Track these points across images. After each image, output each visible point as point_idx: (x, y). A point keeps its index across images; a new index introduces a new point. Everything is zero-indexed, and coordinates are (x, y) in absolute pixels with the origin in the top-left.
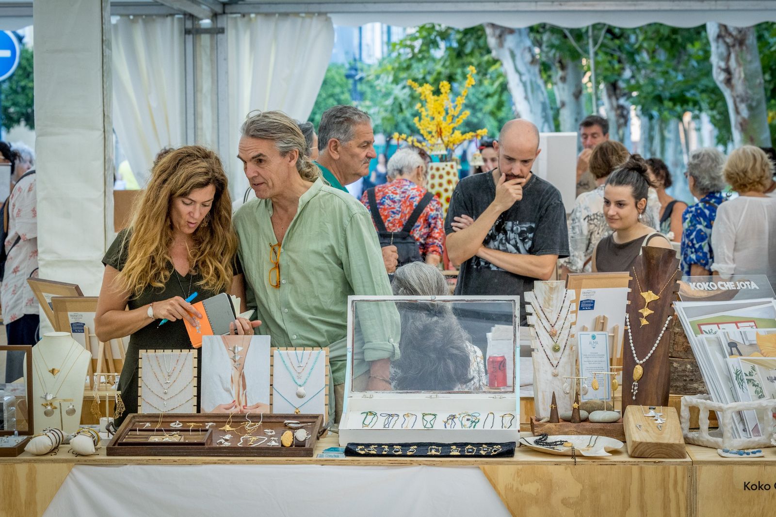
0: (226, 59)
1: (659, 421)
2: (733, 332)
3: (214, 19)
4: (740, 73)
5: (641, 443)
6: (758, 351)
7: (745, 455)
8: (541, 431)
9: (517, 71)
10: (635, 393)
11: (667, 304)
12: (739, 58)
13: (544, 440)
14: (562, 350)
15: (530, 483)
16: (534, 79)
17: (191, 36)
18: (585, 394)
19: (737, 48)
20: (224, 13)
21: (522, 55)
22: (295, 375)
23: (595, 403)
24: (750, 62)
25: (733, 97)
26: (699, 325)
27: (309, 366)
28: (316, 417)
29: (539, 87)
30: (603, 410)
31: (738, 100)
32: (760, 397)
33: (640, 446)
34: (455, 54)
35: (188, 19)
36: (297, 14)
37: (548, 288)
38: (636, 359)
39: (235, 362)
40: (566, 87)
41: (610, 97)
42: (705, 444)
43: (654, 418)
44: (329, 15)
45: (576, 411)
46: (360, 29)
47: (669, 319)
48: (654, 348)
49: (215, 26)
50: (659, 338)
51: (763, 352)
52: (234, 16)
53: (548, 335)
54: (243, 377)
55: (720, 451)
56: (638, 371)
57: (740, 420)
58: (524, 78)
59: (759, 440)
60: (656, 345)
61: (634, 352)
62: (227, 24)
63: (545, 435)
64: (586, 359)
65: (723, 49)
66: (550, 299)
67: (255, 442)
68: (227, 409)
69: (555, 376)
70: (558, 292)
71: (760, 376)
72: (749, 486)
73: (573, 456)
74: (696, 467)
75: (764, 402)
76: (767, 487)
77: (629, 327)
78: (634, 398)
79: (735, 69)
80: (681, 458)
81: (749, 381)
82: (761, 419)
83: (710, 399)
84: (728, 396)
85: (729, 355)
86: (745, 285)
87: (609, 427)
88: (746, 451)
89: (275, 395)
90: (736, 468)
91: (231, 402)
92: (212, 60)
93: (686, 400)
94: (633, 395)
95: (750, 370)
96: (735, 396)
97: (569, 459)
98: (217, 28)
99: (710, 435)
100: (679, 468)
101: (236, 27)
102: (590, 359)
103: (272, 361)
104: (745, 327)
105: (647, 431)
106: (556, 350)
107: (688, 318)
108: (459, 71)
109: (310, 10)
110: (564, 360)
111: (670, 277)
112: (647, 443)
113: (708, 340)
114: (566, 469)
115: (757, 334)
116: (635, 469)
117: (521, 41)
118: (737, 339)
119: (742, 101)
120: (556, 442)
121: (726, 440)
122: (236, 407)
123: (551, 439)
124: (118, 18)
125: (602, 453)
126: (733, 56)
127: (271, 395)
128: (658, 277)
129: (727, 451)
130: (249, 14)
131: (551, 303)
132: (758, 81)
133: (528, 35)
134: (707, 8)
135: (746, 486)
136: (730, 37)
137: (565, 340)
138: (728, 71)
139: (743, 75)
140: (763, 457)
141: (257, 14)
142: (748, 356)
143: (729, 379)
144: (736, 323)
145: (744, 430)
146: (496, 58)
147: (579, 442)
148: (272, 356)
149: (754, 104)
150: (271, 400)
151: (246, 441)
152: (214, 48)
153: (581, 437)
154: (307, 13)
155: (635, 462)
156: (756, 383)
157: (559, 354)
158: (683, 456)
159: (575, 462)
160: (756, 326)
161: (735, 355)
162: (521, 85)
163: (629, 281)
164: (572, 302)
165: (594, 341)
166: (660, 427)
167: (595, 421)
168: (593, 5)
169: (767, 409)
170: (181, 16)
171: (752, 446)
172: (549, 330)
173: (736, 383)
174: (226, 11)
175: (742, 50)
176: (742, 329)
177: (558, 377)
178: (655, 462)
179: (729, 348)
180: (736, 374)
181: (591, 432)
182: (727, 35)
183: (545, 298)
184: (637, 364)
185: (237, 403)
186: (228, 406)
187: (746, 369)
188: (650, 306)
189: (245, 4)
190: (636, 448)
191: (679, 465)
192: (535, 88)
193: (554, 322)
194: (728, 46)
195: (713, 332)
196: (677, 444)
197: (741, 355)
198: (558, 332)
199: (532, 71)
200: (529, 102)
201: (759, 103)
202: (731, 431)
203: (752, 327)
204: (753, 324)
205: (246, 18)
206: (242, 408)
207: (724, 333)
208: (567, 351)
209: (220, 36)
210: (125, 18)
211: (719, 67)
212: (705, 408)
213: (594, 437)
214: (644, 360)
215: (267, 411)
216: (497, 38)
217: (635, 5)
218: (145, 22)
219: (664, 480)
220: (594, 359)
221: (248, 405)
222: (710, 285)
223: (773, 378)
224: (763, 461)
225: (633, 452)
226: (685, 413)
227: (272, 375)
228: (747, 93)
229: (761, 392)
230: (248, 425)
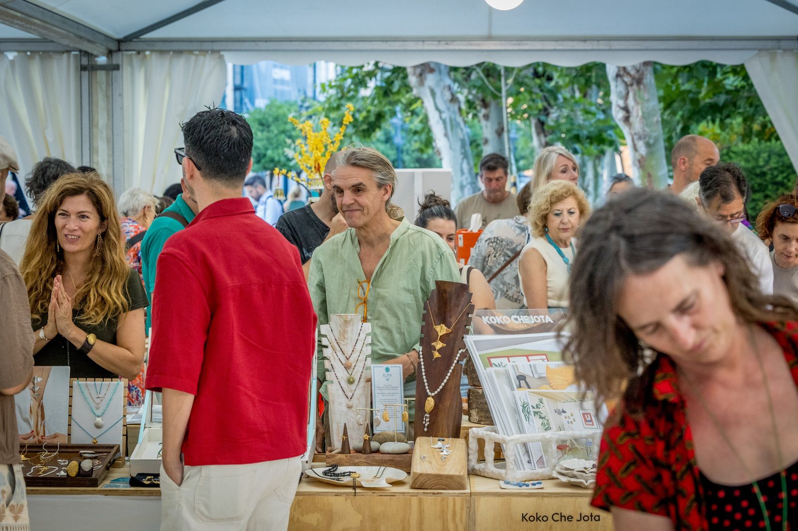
0: (121, 95)
1: (445, 453)
2: (522, 365)
3: (110, 55)
4: (637, 111)
5: (421, 474)
6: (547, 384)
7: (524, 487)
8: (333, 461)
9: (437, 109)
10: (426, 425)
11: (459, 337)
12: (637, 98)
13: (334, 471)
14: (356, 382)
15: (311, 514)
16: (453, 117)
17: (87, 73)
18: (378, 426)
19: (635, 87)
20: (119, 50)
21: (442, 93)
22: (93, 406)
23: (388, 435)
24: (648, 100)
25: (631, 134)
26: (489, 359)
27: (108, 397)
28: (112, 447)
29: (458, 124)
30: (394, 441)
31: (636, 137)
32: (546, 430)
33: (421, 477)
34: (382, 92)
35: (84, 56)
36: (191, 52)
37: (342, 321)
38: (428, 391)
39: (34, 392)
40: (489, 124)
41: (538, 134)
42: (490, 475)
43: (441, 450)
44: (222, 53)
45: (367, 442)
46: (315, 67)
47: (460, 352)
48: (445, 381)
49: (110, 63)
50: (450, 371)
51: (552, 385)
52: (130, 53)
53: (342, 367)
54: (41, 407)
55: (501, 483)
56: (430, 403)
57: (525, 451)
58: (444, 116)
59: (542, 472)
60: (447, 378)
61: (426, 384)
62: (122, 60)
63: (335, 466)
64: (379, 391)
65: (621, 88)
66: (345, 332)
67: (44, 472)
68: (25, 439)
69: (350, 407)
70: (353, 325)
71: (547, 409)
72: (527, 517)
73: (354, 487)
74: (475, 499)
75: (548, 435)
76: (545, 519)
77: (422, 360)
78: (426, 429)
79: (633, 108)
80: (460, 489)
81: (535, 413)
82: (546, 451)
83: (496, 432)
84: (514, 428)
85: (517, 388)
86: (539, 319)
87: (398, 458)
88: (527, 483)
89: (74, 426)
90: (514, 499)
91: (29, 432)
92: (107, 97)
93: (473, 433)
94: (424, 427)
95: (538, 402)
96: (521, 428)
97: (351, 490)
98: (112, 65)
99: (495, 466)
100: (458, 499)
101: (131, 64)
102: (384, 391)
103: (71, 392)
104: (536, 361)
105: (430, 462)
106: (350, 382)
107: (478, 351)
108: (387, 108)
109: (204, 48)
110: (359, 392)
111: (462, 311)
112: (427, 475)
113: (497, 373)
114: (346, 500)
115: (547, 367)
116: (414, 501)
117: (441, 80)
118: (526, 372)
119: (640, 138)
120: (344, 473)
121: (509, 472)
122: (34, 437)
123: (341, 469)
124: (16, 54)
125: (383, 484)
126: (631, 95)
127: (70, 425)
128: (450, 310)
129: (508, 483)
130: (144, 51)
131: (346, 336)
132: (655, 119)
133: (449, 74)
134: (590, 48)
135: (523, 517)
136: (628, 77)
137: (360, 373)
138: (626, 109)
139: (640, 114)
140: (542, 488)
141: (152, 51)
142: (537, 388)
143: (516, 411)
144: (527, 356)
145: (528, 462)
146: (417, 96)
147: (366, 474)
148: (71, 387)
149: (652, 141)
150: (69, 430)
151: (38, 470)
152: (110, 84)
153: (370, 468)
154: (200, 51)
155: (414, 493)
156: (543, 416)
157: (353, 386)
158: (462, 487)
159: (355, 493)
160: (547, 359)
161: (523, 387)
162: (441, 122)
163: (423, 314)
164: (368, 335)
165: (388, 373)
166: (444, 459)
167: (386, 452)
168: (478, 45)
169: (551, 441)
170: (77, 53)
171: (535, 477)
172: (344, 362)
173: (522, 415)
174: (122, 48)
175: (639, 89)
176: (532, 363)
177: (353, 409)
178: (434, 493)
179: (517, 381)
180: (523, 406)
181: (381, 463)
182: (625, 74)
183: (340, 331)
184: (429, 396)
185: (35, 433)
186: (26, 436)
187: (533, 401)
188: (442, 339)
189: (139, 41)
190: (416, 479)
191: (457, 496)
192: (454, 125)
193: (349, 355)
194: (627, 85)
195: (503, 365)
196: (456, 476)
197: (529, 387)
198: (353, 365)
199: (452, 109)
200: (448, 139)
201: (656, 140)
202: (513, 462)
203: (543, 360)
204: (544, 357)
205: (141, 56)
206: (40, 438)
207: (513, 366)
208: (362, 383)
209: (115, 72)
210: (22, 54)
211: (618, 106)
212: (490, 439)
213: (383, 468)
214: (436, 392)
215: (65, 441)
216: (417, 77)
217: (519, 45)
218: (42, 58)
219: (443, 511)
220: (387, 391)
221: (46, 435)
222: (504, 319)
223: (561, 411)
224: (541, 493)
225: (413, 483)
226: (474, 445)
227: (70, 406)
228: (644, 131)
229: (548, 424)
230: (44, 456)
